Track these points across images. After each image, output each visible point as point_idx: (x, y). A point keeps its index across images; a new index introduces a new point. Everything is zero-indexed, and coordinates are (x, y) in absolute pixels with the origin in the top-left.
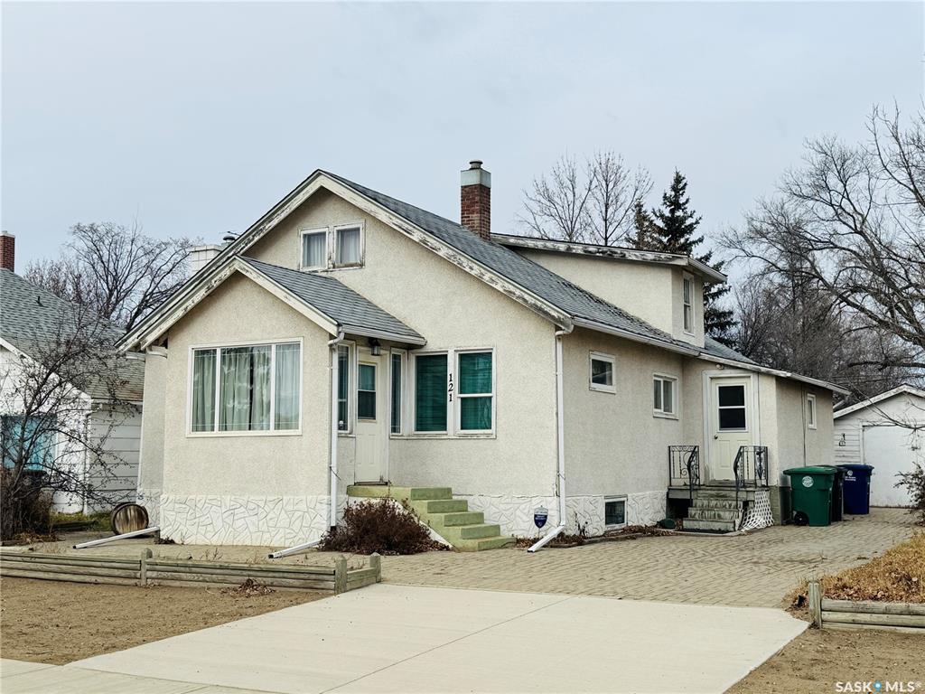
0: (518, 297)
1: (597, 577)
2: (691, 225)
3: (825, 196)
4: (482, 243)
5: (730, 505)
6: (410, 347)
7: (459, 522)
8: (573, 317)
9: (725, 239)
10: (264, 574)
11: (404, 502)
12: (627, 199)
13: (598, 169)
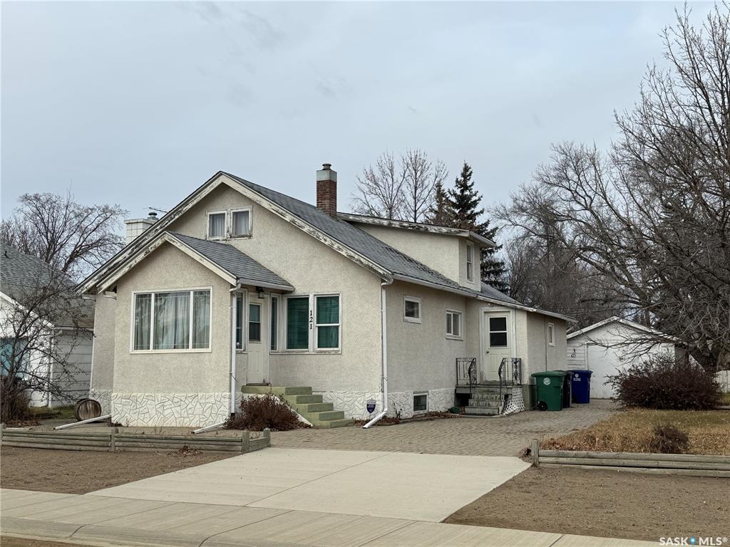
0: (357, 260)
1: (408, 442)
2: (475, 201)
3: (565, 184)
4: (331, 220)
5: (496, 397)
6: (283, 292)
7: (317, 410)
8: (393, 273)
9: (497, 212)
10: (195, 442)
11: (281, 396)
12: (430, 182)
13: (410, 162)
